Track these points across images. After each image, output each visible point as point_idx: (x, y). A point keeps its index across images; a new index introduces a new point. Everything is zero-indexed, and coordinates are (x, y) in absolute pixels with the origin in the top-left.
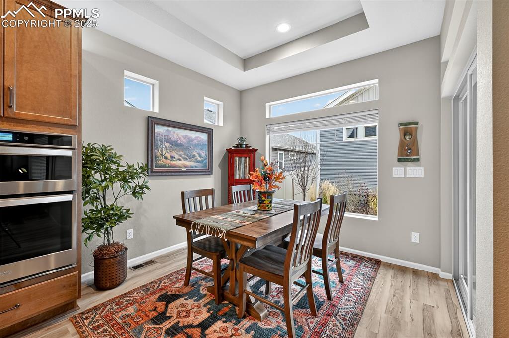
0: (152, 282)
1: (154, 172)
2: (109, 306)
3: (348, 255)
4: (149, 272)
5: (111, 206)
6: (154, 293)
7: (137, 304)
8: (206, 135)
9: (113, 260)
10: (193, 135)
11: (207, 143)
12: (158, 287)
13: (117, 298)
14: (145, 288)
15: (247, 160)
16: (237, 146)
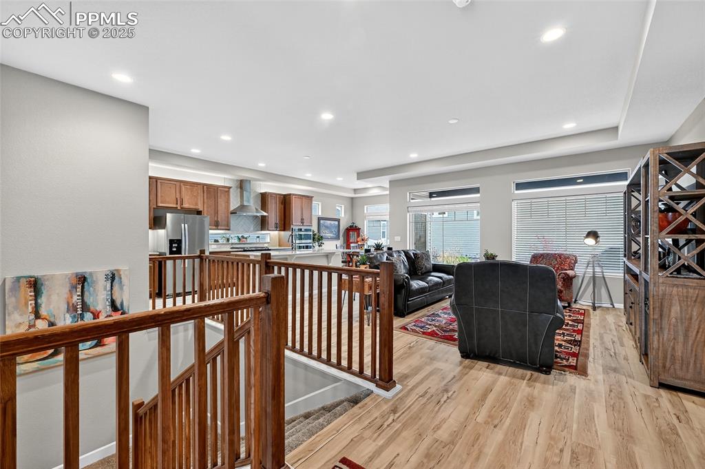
8: (337, 222)
10: (332, 222)
11: (337, 226)
15: (356, 232)
16: (351, 227)
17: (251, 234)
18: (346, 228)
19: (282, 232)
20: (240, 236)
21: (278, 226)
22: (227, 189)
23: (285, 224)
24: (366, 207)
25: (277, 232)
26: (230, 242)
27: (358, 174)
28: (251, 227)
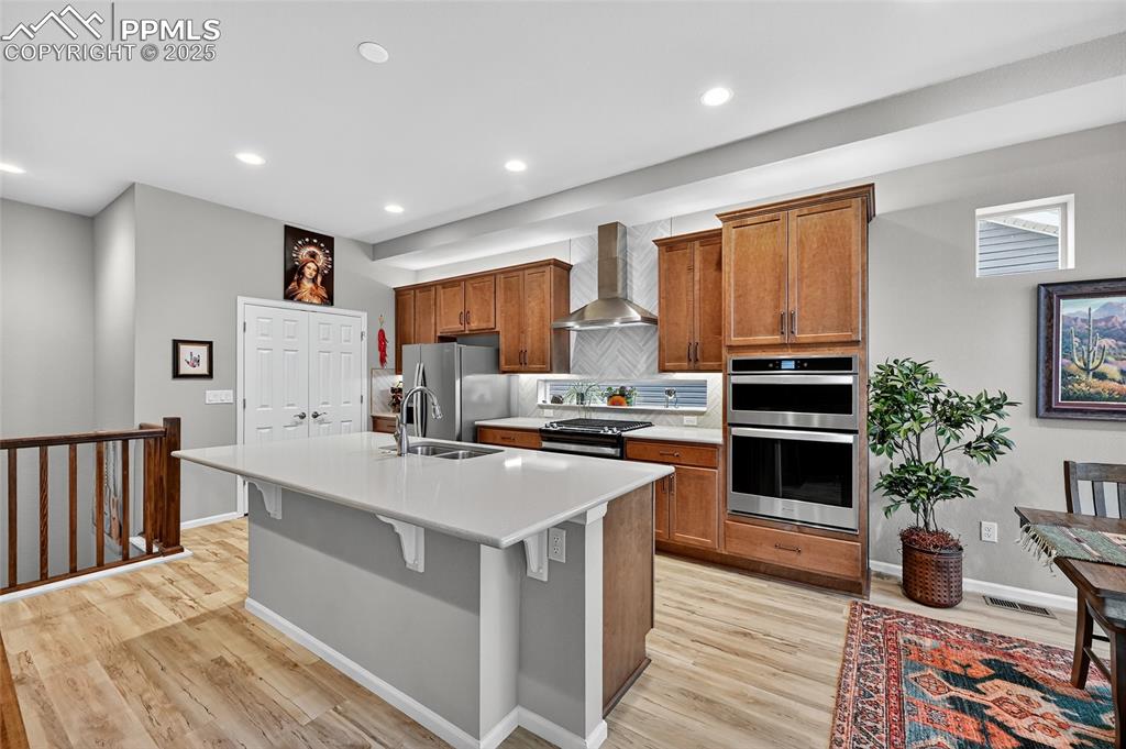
0: (1003, 637)
1: (1055, 410)
2: (903, 620)
4: (1019, 622)
5: (928, 464)
6: (989, 650)
7: (943, 643)
9: (926, 556)
12: (1006, 648)
13: (922, 617)
14: (981, 636)
17: (640, 382)
21: (700, 353)
22: (545, 269)
28: (638, 362)
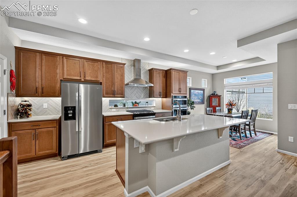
3: (257, 131)
8: (203, 91)
10: (199, 91)
11: (203, 94)
15: (217, 99)
16: (213, 94)
17: (142, 100)
18: (208, 95)
19: (165, 99)
20: (134, 102)
21: (162, 94)
22: (122, 66)
23: (166, 93)
24: (225, 79)
25: (160, 99)
26: (126, 106)
27: (239, 41)
28: (142, 95)
